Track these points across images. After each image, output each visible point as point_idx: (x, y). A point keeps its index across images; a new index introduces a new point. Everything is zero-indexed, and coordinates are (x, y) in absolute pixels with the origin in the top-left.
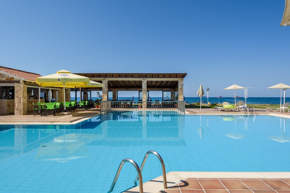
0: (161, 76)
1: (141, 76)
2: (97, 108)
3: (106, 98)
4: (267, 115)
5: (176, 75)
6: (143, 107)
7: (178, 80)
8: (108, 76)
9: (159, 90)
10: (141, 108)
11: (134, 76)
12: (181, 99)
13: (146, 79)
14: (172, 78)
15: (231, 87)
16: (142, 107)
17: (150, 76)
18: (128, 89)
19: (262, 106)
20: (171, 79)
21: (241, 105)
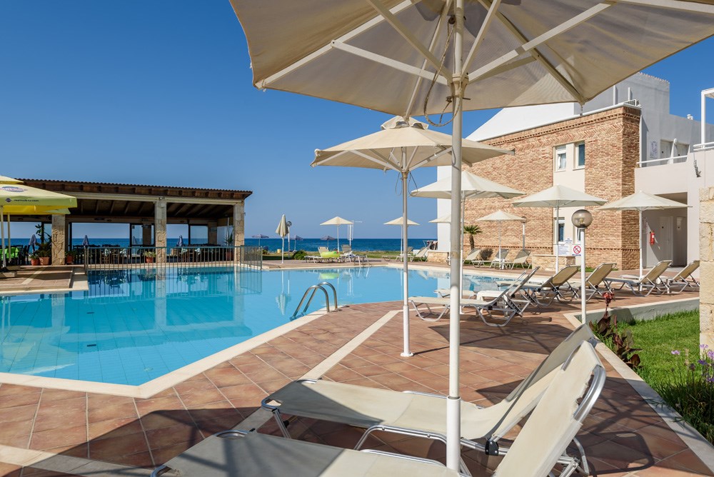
0: (199, 194)
1: (153, 192)
2: (35, 265)
3: (64, 241)
4: (384, 267)
5: (231, 195)
6: (158, 259)
7: (233, 204)
8: (70, 187)
9: (182, 222)
10: (155, 262)
11: (136, 191)
12: (239, 241)
13: (166, 198)
14: (222, 198)
15: (333, 221)
16: (154, 260)
17: (175, 194)
18: (103, 219)
19: (373, 255)
20: (220, 201)
21: (346, 252)
